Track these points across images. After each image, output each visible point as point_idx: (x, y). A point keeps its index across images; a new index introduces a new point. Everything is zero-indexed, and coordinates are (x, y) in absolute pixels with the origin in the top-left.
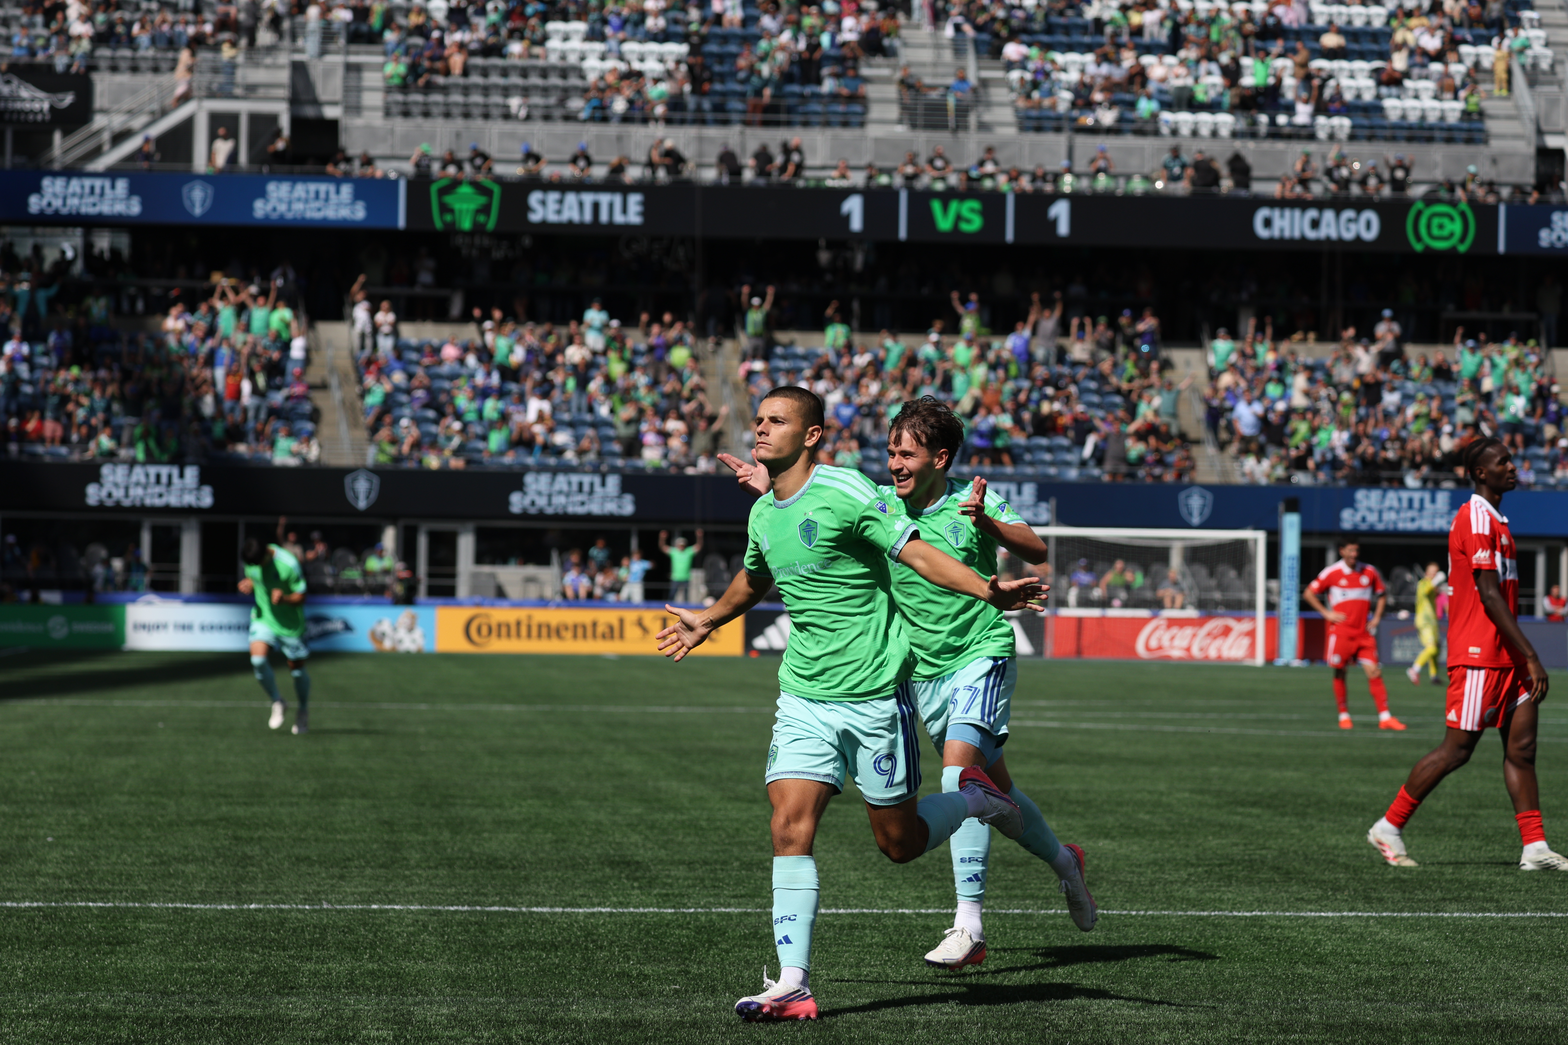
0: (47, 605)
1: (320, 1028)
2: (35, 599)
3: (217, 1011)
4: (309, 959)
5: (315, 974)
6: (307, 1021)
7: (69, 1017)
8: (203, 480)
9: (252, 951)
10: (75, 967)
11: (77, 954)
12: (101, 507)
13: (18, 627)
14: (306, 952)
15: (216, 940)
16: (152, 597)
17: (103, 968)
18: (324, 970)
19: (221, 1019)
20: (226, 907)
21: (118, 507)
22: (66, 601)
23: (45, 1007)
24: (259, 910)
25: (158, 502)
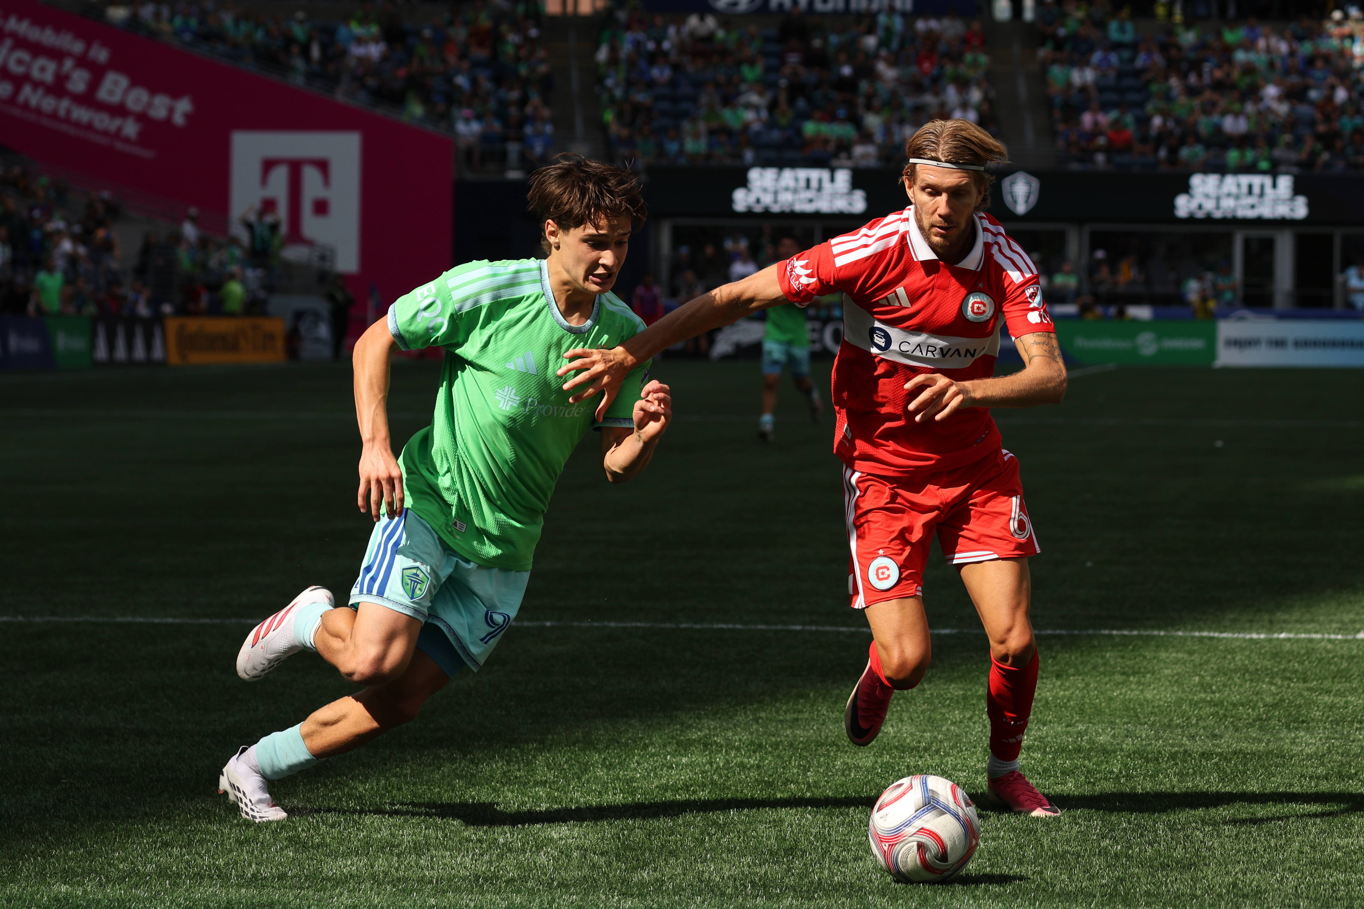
0: (1135, 321)
1: (1322, 764)
2: (1121, 313)
3: (1218, 746)
4: (1328, 692)
5: (1332, 707)
6: (1309, 757)
7: (1063, 750)
8: (1298, 190)
9: (1271, 683)
10: (1083, 697)
11: (1088, 685)
12: (1191, 220)
13: (1106, 344)
14: (1327, 684)
15: (1236, 671)
16: (1244, 312)
17: (1111, 699)
18: (1342, 703)
19: (1220, 754)
20: (1255, 636)
21: (1209, 219)
22: (1157, 317)
23: (1041, 739)
24: (1289, 640)
25: (1251, 214)
